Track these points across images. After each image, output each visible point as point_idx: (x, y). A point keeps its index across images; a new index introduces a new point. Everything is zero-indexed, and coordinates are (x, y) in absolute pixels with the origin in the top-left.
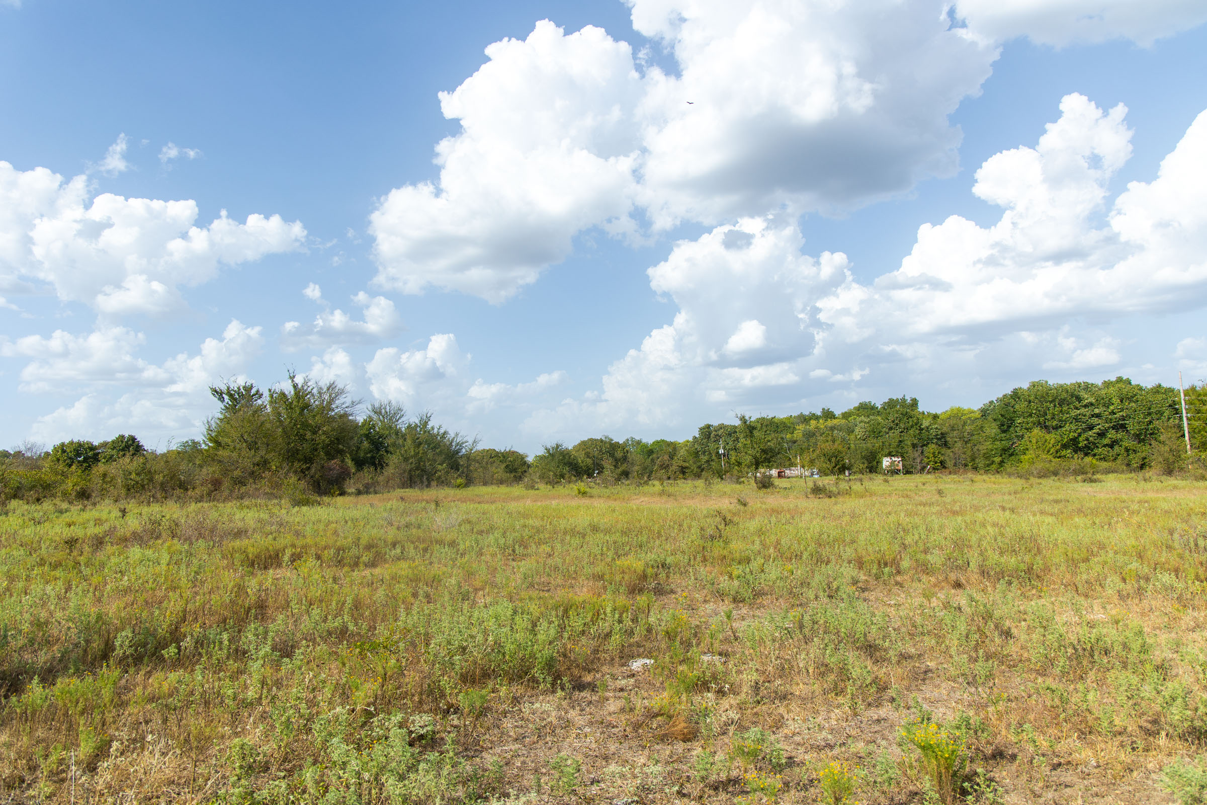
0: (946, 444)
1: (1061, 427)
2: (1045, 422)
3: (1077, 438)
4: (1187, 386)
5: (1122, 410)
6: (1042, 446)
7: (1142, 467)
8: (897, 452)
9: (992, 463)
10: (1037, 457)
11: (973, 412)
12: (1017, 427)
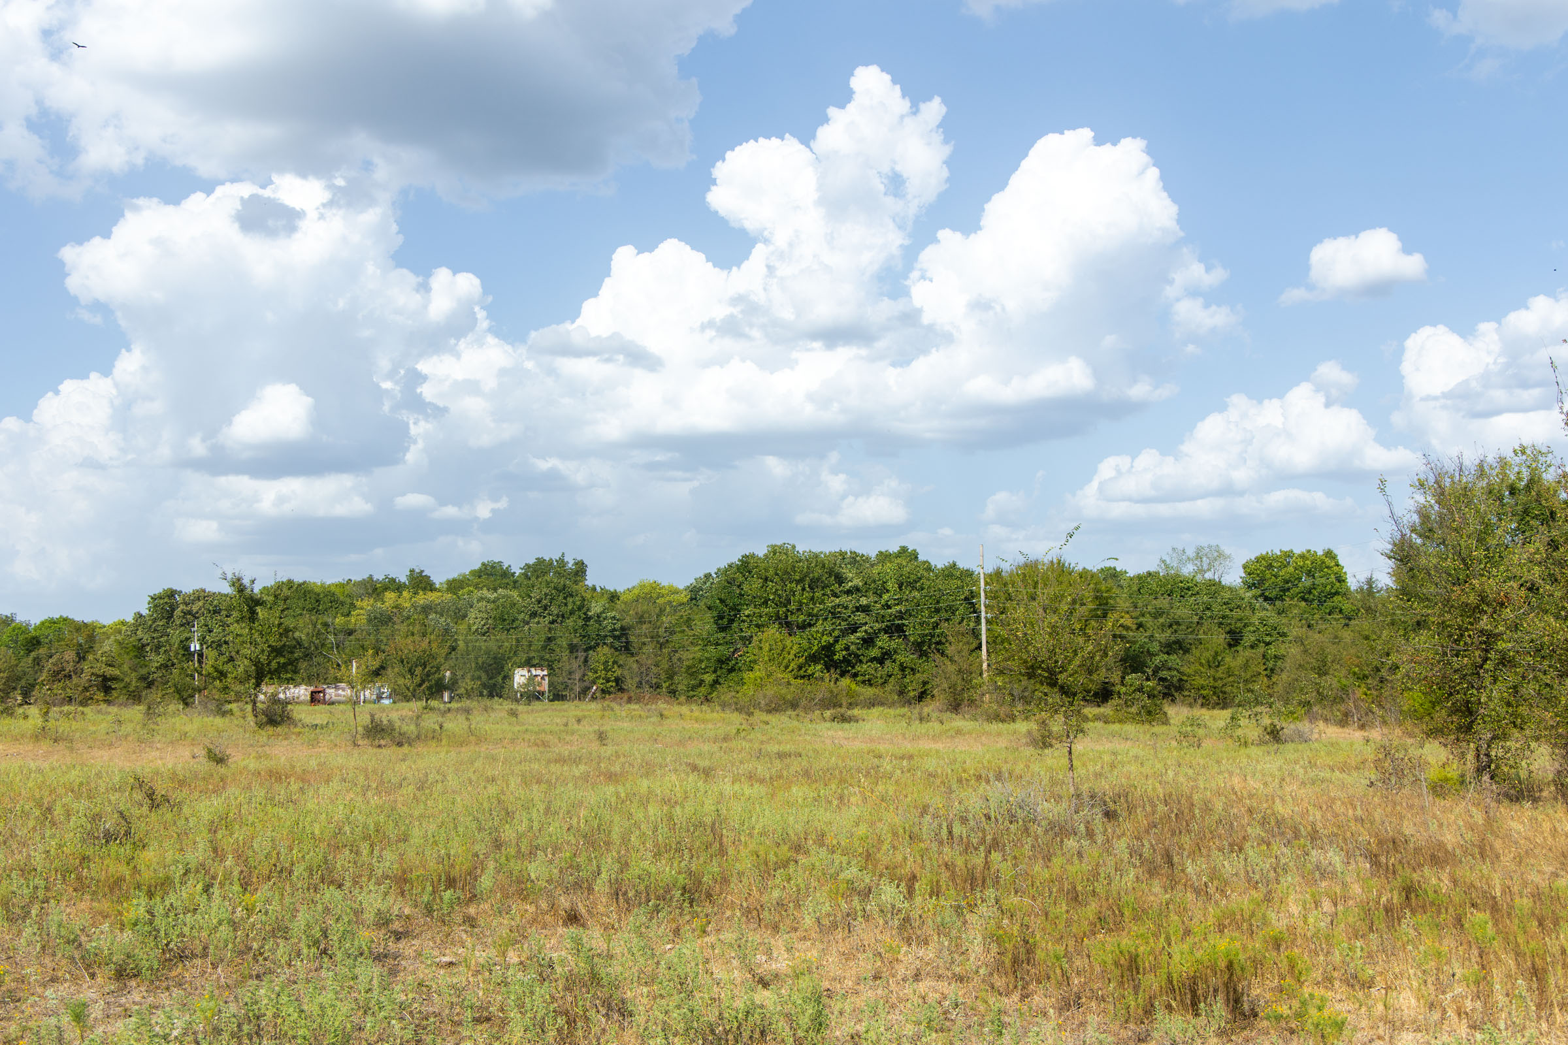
0: (627, 648)
1: (810, 625)
2: (787, 617)
3: (832, 645)
4: (989, 569)
5: (899, 602)
6: (777, 656)
7: (922, 696)
8: (542, 658)
9: (700, 685)
10: (769, 676)
11: (676, 592)
12: (744, 621)
